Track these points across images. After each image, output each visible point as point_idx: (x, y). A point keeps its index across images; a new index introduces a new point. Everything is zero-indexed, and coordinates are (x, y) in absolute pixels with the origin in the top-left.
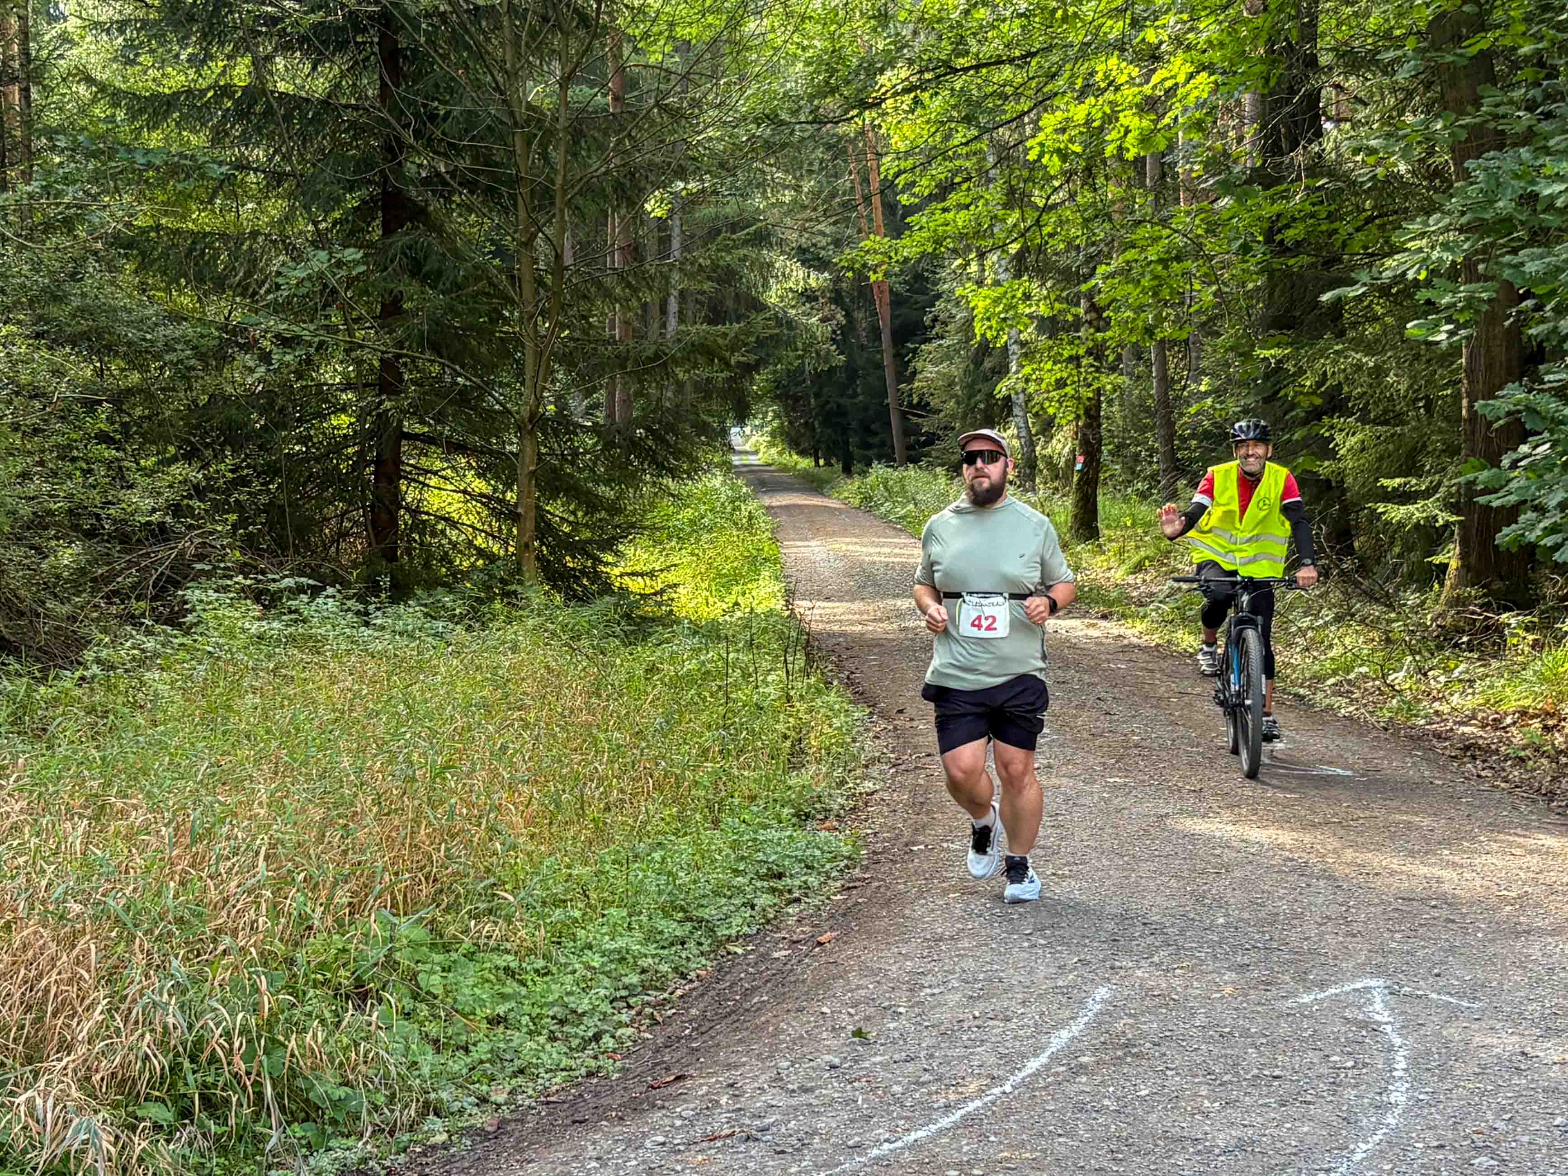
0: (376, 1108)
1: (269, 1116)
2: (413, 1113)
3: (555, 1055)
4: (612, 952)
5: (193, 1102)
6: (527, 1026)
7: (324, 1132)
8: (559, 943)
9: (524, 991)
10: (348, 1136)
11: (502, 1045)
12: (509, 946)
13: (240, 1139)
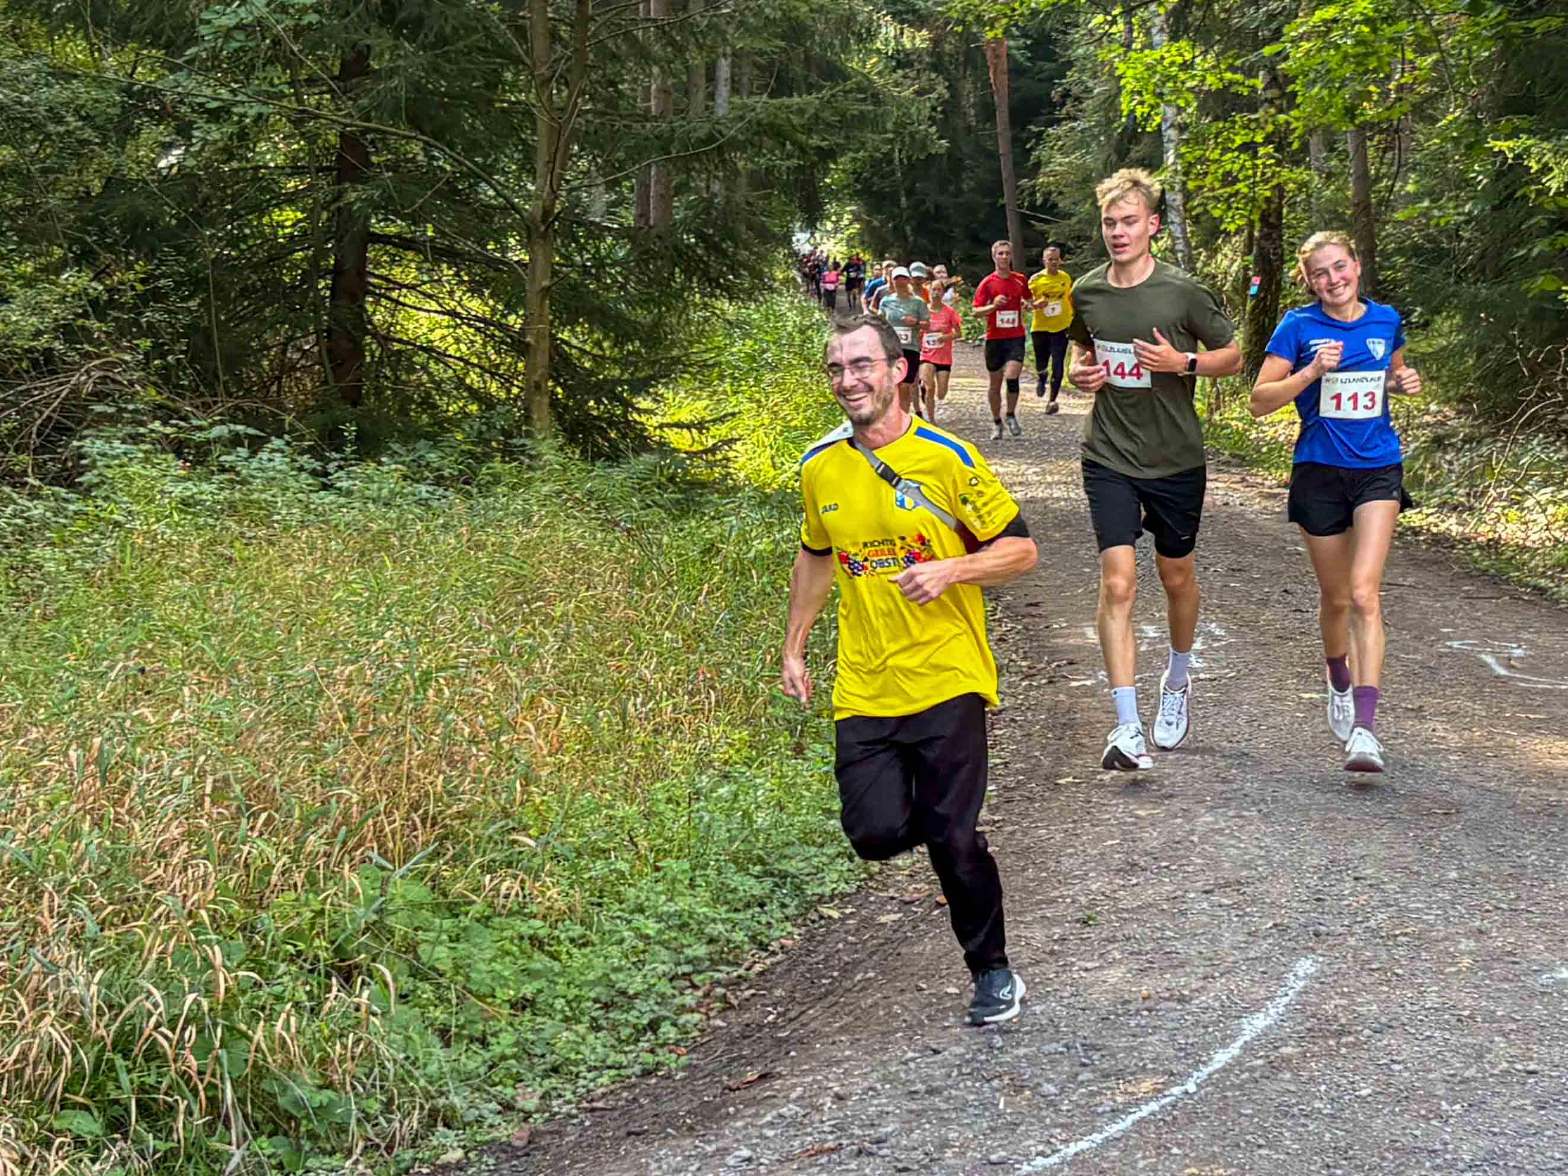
0: (366, 1117)
1: (228, 1127)
2: (415, 1125)
3: (599, 1049)
4: (671, 916)
5: (127, 1110)
6: (562, 1011)
7: (299, 1148)
8: (600, 905)
9: (557, 966)
10: (332, 1153)
11: (531, 1037)
12: (535, 909)
13: (189, 1158)
